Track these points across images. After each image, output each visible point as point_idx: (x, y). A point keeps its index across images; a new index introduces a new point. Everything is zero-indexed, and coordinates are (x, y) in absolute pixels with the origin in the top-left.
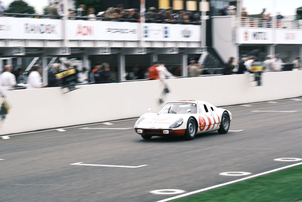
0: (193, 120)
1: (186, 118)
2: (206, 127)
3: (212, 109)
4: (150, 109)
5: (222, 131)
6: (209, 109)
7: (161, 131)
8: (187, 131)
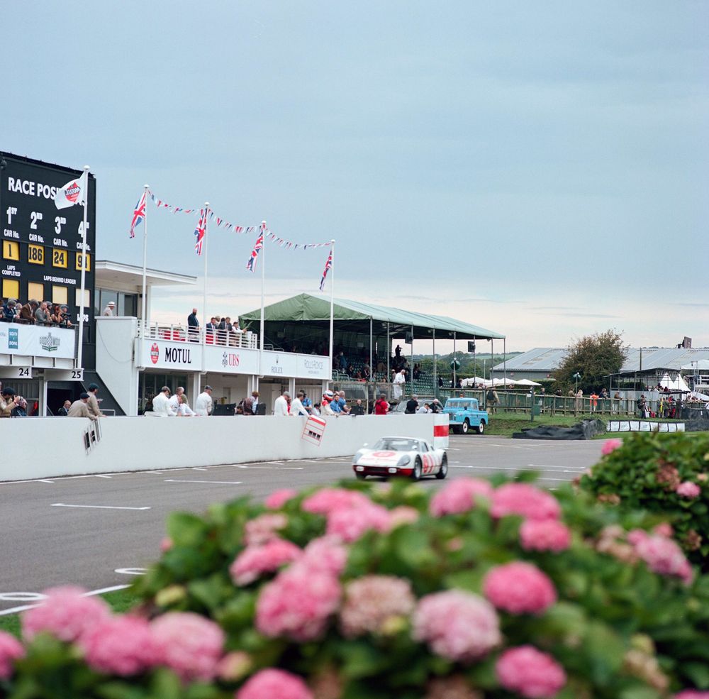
0: (419, 459)
1: (413, 455)
2: (429, 469)
3: (432, 448)
4: (366, 444)
5: (440, 476)
6: (430, 448)
7: (386, 469)
8: (413, 471)
